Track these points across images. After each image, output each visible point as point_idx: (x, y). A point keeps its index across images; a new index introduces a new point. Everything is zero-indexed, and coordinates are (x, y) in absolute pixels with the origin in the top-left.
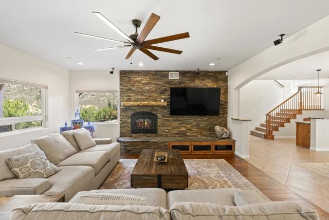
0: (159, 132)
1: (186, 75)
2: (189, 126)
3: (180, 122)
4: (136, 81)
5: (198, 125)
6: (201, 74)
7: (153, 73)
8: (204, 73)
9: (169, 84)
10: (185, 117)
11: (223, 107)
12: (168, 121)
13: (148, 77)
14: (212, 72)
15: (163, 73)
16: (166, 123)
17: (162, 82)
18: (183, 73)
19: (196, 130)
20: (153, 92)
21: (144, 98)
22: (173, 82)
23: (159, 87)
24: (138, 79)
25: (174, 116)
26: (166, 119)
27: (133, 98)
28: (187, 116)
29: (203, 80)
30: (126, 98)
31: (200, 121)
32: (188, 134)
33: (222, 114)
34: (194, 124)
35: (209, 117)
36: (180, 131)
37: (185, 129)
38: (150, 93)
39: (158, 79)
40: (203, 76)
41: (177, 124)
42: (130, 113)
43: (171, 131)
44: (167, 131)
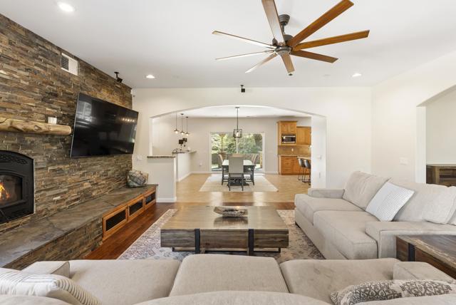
2: (95, 176)
3: (81, 172)
5: (106, 174)
8: (112, 81)
9: (63, 83)
12: (60, 172)
18: (85, 68)
19: (104, 182)
20: (21, 90)
23: (38, 80)
26: (56, 167)
31: (108, 165)
32: (93, 194)
34: (101, 172)
36: (81, 192)
37: (90, 186)
38: (12, 90)
39: (35, 57)
41: (76, 176)
43: (67, 196)
44: (58, 198)
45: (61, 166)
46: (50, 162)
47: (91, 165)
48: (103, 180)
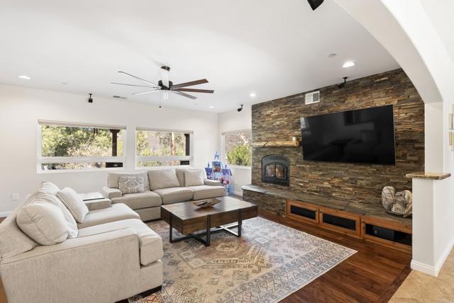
0: (291, 185)
1: (331, 93)
2: (337, 180)
3: (321, 173)
4: (267, 115)
5: (353, 182)
6: (361, 83)
7: (285, 100)
8: (367, 81)
9: (306, 113)
10: (330, 165)
11: (416, 145)
12: (303, 169)
13: (279, 108)
14: (386, 74)
15: (296, 98)
16: (301, 173)
17: (295, 111)
18: (326, 92)
19: (351, 189)
20: (284, 127)
21: (275, 136)
22: (310, 108)
23: (292, 118)
24: (269, 112)
25: (312, 163)
26: (301, 166)
27: (263, 137)
28: (333, 164)
29: (365, 94)
30: (257, 138)
31: (358, 173)
32: (334, 194)
33: (415, 162)
34: (346, 178)
35: (380, 166)
36: (320, 188)
37: (329, 186)
38: (281, 128)
39: (290, 107)
40: (365, 87)
41: (316, 175)
42: (260, 157)
43: (308, 186)
44: (302, 184)
45: (303, 165)
46: (297, 162)
47: (331, 169)
48: (350, 187)
